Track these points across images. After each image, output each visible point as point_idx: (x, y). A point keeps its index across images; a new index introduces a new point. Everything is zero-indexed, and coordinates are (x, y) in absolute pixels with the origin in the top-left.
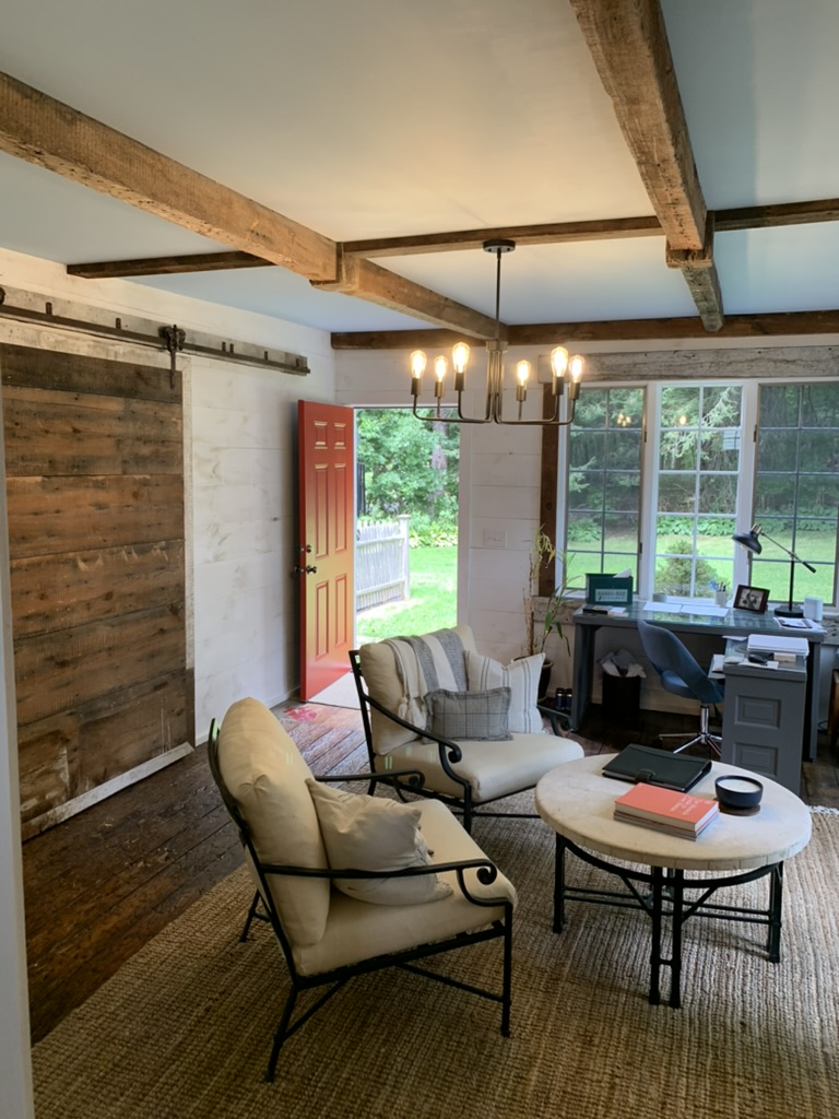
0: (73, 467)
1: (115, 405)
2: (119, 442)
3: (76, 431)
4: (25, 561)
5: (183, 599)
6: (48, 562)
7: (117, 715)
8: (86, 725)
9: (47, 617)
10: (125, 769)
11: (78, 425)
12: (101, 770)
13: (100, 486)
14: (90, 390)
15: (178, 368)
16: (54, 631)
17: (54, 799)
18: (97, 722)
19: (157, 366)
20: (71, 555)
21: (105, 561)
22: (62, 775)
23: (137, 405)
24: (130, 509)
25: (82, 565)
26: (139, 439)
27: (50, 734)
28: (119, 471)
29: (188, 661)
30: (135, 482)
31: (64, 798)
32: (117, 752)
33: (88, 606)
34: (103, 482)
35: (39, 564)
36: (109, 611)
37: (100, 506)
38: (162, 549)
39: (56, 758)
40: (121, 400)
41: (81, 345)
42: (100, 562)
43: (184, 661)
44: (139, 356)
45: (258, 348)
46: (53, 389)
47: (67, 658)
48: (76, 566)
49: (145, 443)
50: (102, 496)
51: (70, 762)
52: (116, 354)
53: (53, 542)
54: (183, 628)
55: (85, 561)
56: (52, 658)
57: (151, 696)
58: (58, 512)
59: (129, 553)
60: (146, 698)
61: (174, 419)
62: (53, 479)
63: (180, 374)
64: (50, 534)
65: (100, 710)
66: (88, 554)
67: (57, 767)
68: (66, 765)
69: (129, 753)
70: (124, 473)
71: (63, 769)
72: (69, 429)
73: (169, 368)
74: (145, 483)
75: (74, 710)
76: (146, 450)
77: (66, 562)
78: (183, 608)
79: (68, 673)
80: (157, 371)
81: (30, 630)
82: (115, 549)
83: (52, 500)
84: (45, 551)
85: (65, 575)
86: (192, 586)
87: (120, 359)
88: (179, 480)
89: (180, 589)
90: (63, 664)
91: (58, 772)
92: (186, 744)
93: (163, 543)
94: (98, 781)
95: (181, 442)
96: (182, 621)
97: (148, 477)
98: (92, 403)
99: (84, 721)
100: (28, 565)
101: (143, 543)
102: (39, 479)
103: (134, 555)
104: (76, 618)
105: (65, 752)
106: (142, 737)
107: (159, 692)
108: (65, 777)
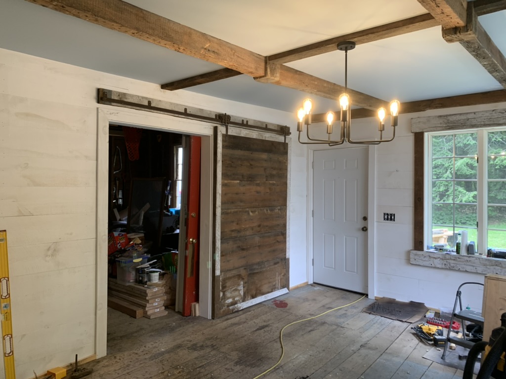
0: (250, 178)
1: (264, 156)
2: (265, 169)
3: (251, 165)
4: (233, 210)
5: (286, 230)
6: (240, 212)
7: (260, 272)
8: (250, 274)
9: (239, 231)
10: (263, 294)
11: (252, 163)
12: (254, 292)
13: (258, 185)
14: (256, 150)
15: (287, 142)
16: (241, 237)
17: (237, 301)
18: (254, 274)
19: (279, 141)
20: (247, 209)
21: (258, 212)
22: (241, 292)
23: (271, 155)
24: (268, 194)
25: (251, 214)
26: (272, 168)
27: (238, 275)
28: (265, 180)
29: (287, 255)
30: (270, 184)
31: (241, 301)
32: (260, 287)
33: (252, 228)
34: (259, 183)
35: (237, 212)
36: (259, 232)
37: (258, 192)
38: (279, 210)
39: (239, 285)
40: (266, 154)
41: (254, 134)
42: (257, 213)
43: (285, 254)
44: (273, 137)
46: (245, 150)
47: (244, 247)
48: (249, 214)
49: (274, 169)
50: (259, 189)
51: (244, 287)
52: (265, 137)
53: (242, 204)
54: (285, 242)
55: (252, 212)
56: (239, 247)
57: (273, 267)
58: (244, 194)
59: (267, 210)
60: (271, 267)
61: (285, 161)
62: (243, 182)
63: (287, 144)
64: (241, 201)
65: (255, 269)
66: (253, 210)
68: (242, 288)
69: (265, 288)
70: (267, 180)
71: (241, 290)
72: (249, 164)
73: (284, 142)
74: (273, 184)
75: (246, 268)
76: (274, 172)
77: (246, 212)
78: (286, 234)
79: (245, 253)
80: (279, 143)
81: (233, 235)
82: (262, 209)
83: (242, 189)
84: (239, 207)
85: (245, 217)
86: (289, 225)
87: (267, 139)
88: (286, 184)
89: (285, 226)
90: (243, 249)
91: (239, 290)
92: (286, 289)
93: (279, 208)
94: (253, 297)
95: (286, 169)
96: (285, 238)
97: (274, 182)
98: (256, 155)
99: (249, 272)
100: (234, 212)
101: (272, 207)
102: (238, 181)
103: (269, 211)
104: (248, 233)
105: (242, 283)
106: (269, 283)
107: (276, 266)
108: (242, 293)
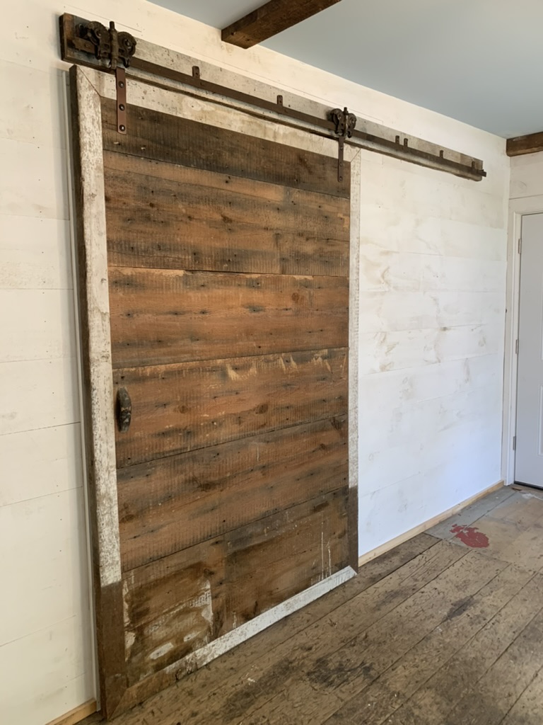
0: (223, 261)
1: (274, 194)
2: (278, 237)
3: (225, 219)
4: (162, 368)
5: (346, 412)
6: (191, 370)
7: (271, 541)
8: (235, 554)
9: (189, 433)
10: (280, 599)
11: (228, 212)
12: (250, 603)
13: (254, 285)
14: (243, 173)
15: (346, 158)
16: (198, 448)
17: (193, 641)
18: (247, 551)
19: (322, 153)
20: (219, 361)
21: (259, 370)
22: (203, 614)
23: (298, 195)
24: (289, 313)
25: (232, 374)
26: (301, 235)
27: (191, 567)
28: (277, 270)
29: (351, 479)
30: (295, 283)
31: (206, 639)
32: (270, 582)
33: (239, 419)
34: (257, 282)
35: (180, 372)
36: (263, 426)
37: (254, 309)
38: (324, 358)
39: (197, 595)
40: (281, 188)
41: (234, 121)
42: (253, 371)
43: (346, 479)
44: (302, 139)
45: (434, 146)
46: (199, 167)
47: (212, 479)
48: (225, 375)
49: (307, 239)
50: (257, 297)
51: (215, 597)
52: (275, 136)
53: (196, 346)
54: (345, 445)
55: (236, 369)
56: (194, 480)
57: (310, 518)
58: (203, 312)
59: (288, 361)
60: (304, 521)
61: (341, 216)
62: (199, 274)
63: (348, 165)
64: (195, 337)
65: (251, 536)
66: (238, 362)
67: (197, 604)
68: (209, 601)
69: (284, 582)
70: (283, 272)
71: (206, 606)
72: (218, 217)
73: (336, 156)
74: (306, 285)
75: (220, 538)
76: (309, 248)
77: (213, 370)
78: (346, 422)
79: (214, 496)
80: (323, 159)
81: (167, 448)
82: (271, 357)
83: (196, 298)
84: (187, 356)
85: (211, 384)
86: (356, 398)
87: (280, 141)
88: (345, 283)
89: (343, 401)
90: (207, 486)
91: (199, 610)
92: (349, 568)
93: (326, 351)
94: (247, 617)
95: (347, 241)
96: (344, 435)
97: (310, 278)
98: (243, 188)
99: (231, 551)
100: (167, 373)
101: (302, 350)
102: (181, 273)
103: (293, 363)
104: (223, 434)
105: (208, 586)
106: (299, 565)
107: (319, 514)
108: (208, 615)
